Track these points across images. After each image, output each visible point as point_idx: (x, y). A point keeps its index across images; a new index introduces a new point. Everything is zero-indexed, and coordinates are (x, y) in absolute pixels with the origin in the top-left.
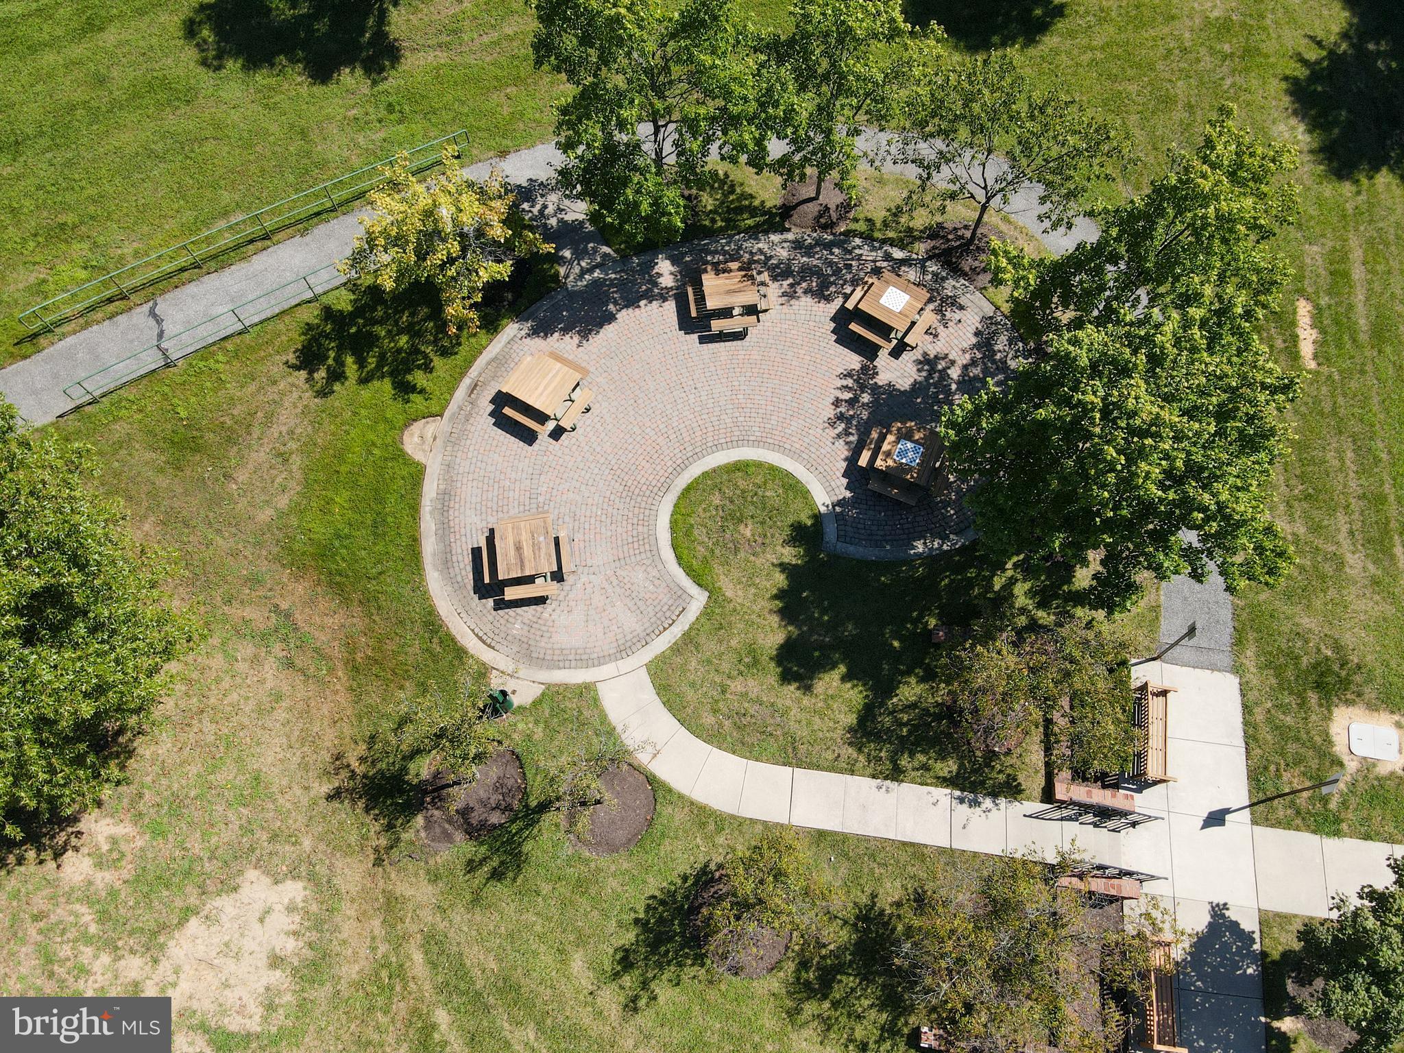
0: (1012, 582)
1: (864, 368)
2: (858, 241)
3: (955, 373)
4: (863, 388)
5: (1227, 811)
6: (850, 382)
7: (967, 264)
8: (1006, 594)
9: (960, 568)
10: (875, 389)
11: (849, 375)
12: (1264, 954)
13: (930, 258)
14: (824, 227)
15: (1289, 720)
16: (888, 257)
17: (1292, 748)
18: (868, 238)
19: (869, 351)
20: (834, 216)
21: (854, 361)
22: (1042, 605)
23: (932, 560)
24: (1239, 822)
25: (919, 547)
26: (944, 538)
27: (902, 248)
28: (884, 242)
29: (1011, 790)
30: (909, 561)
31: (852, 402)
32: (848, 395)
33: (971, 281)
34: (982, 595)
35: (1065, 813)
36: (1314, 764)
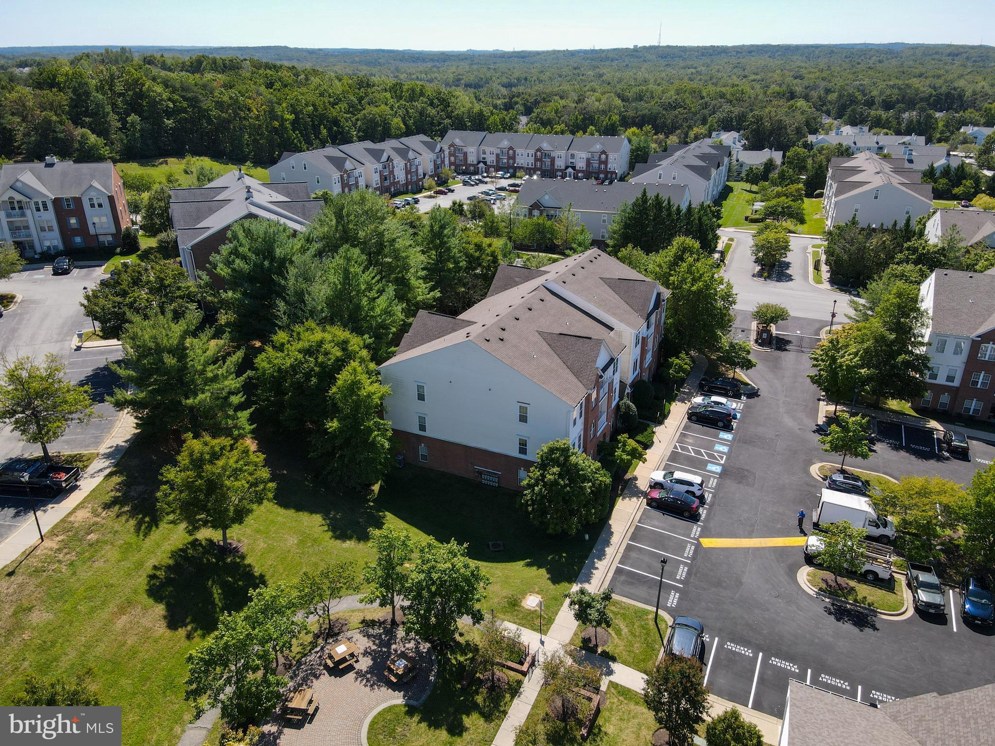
0: (456, 658)
1: (356, 673)
2: (303, 659)
3: (374, 647)
4: (364, 676)
5: (541, 640)
6: (360, 679)
7: (336, 630)
8: (460, 663)
9: (445, 670)
10: (367, 672)
11: (356, 679)
12: (580, 647)
13: (326, 640)
14: (290, 668)
15: (521, 615)
16: (317, 652)
17: (528, 618)
18: (305, 655)
19: (351, 668)
20: (289, 662)
21: (351, 675)
22: (466, 655)
23: (438, 676)
24: (544, 638)
25: (432, 678)
26: (432, 670)
27: (316, 647)
28: (310, 651)
29: (519, 683)
30: (436, 682)
31: (368, 680)
32: (365, 681)
33: (343, 632)
34: (456, 668)
35: (531, 672)
36: (534, 616)
